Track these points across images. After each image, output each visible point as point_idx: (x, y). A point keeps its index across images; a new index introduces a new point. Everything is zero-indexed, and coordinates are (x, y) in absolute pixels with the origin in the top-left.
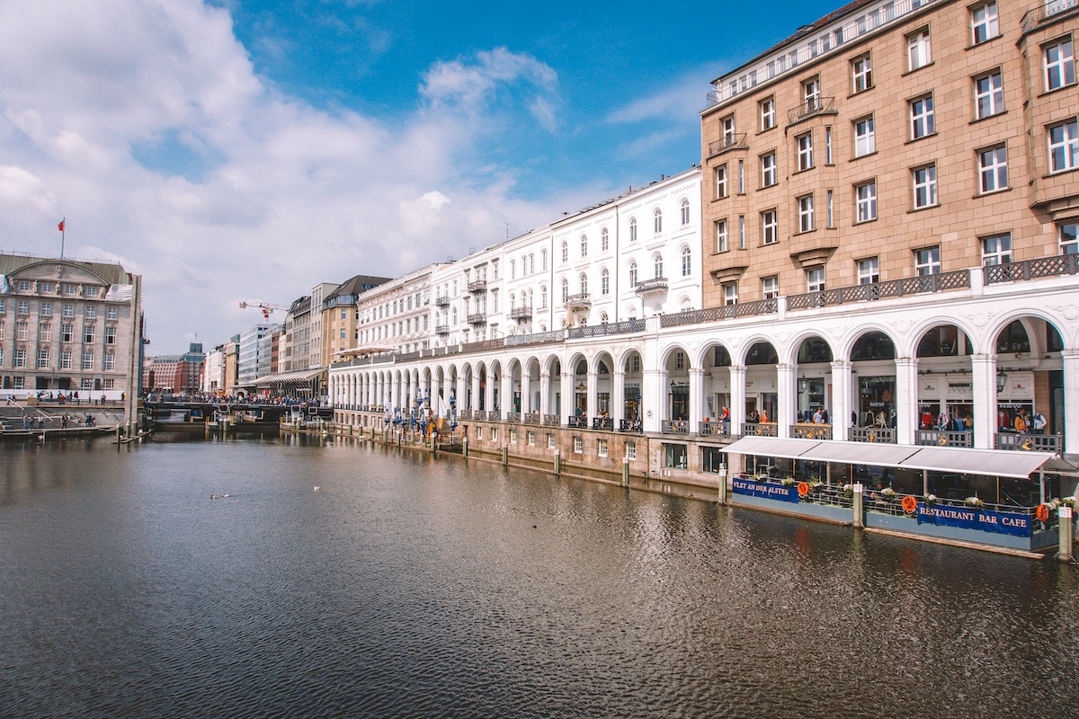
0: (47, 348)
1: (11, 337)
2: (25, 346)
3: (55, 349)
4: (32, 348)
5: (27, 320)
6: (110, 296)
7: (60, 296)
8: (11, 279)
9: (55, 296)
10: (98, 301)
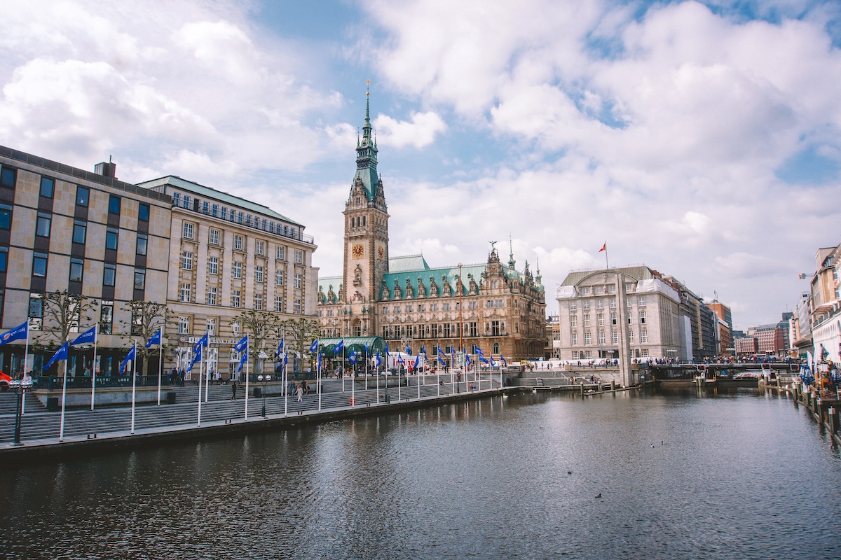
0: (603, 330)
1: (581, 325)
2: (589, 331)
3: (608, 330)
4: (594, 331)
5: (589, 313)
6: (639, 289)
7: (607, 294)
8: (577, 288)
9: (604, 294)
10: (631, 294)
